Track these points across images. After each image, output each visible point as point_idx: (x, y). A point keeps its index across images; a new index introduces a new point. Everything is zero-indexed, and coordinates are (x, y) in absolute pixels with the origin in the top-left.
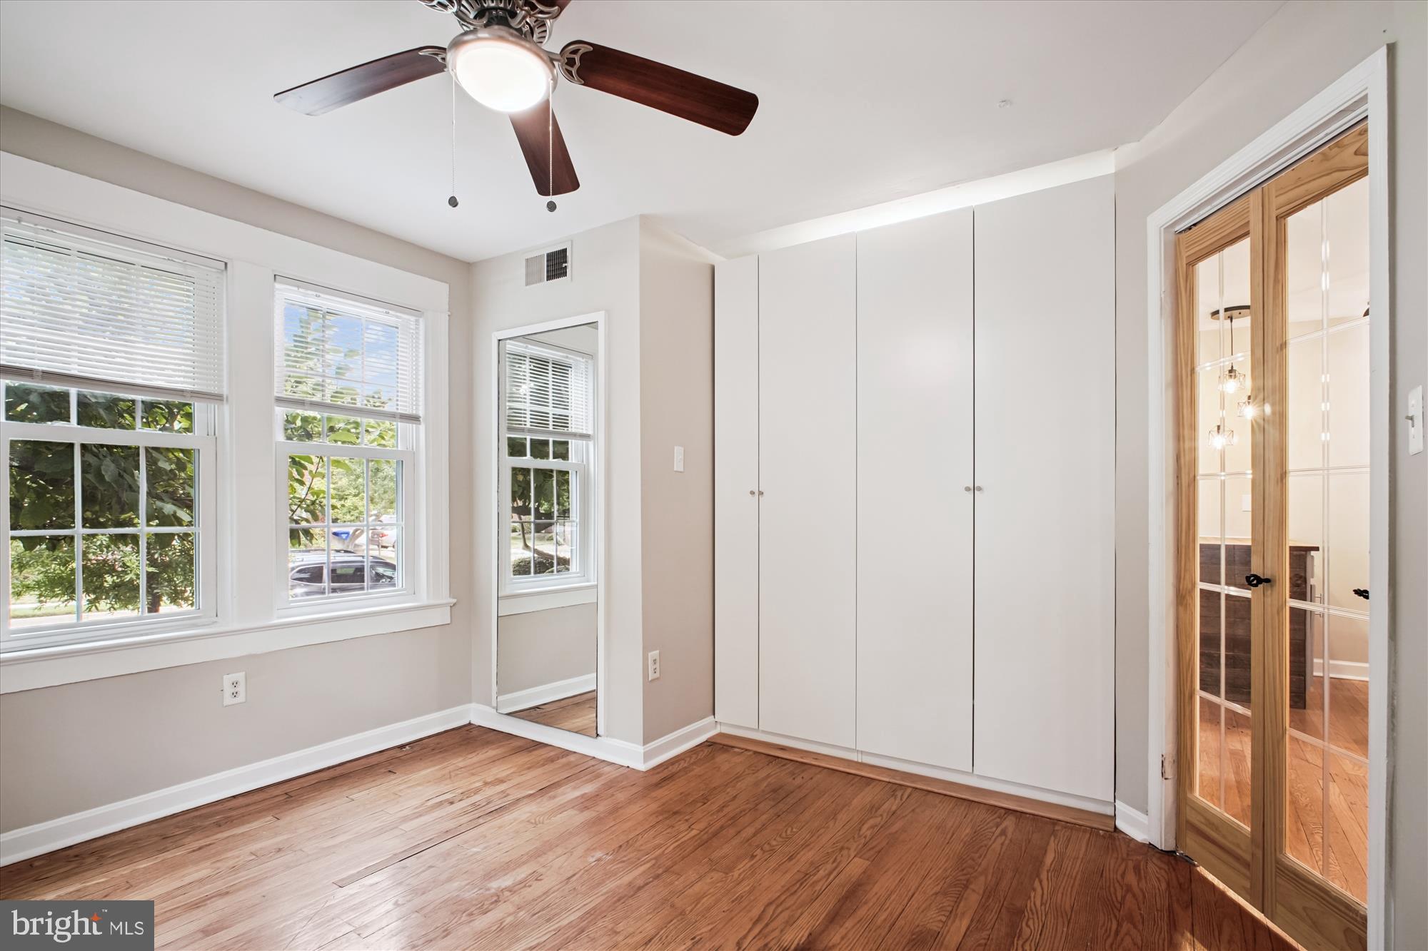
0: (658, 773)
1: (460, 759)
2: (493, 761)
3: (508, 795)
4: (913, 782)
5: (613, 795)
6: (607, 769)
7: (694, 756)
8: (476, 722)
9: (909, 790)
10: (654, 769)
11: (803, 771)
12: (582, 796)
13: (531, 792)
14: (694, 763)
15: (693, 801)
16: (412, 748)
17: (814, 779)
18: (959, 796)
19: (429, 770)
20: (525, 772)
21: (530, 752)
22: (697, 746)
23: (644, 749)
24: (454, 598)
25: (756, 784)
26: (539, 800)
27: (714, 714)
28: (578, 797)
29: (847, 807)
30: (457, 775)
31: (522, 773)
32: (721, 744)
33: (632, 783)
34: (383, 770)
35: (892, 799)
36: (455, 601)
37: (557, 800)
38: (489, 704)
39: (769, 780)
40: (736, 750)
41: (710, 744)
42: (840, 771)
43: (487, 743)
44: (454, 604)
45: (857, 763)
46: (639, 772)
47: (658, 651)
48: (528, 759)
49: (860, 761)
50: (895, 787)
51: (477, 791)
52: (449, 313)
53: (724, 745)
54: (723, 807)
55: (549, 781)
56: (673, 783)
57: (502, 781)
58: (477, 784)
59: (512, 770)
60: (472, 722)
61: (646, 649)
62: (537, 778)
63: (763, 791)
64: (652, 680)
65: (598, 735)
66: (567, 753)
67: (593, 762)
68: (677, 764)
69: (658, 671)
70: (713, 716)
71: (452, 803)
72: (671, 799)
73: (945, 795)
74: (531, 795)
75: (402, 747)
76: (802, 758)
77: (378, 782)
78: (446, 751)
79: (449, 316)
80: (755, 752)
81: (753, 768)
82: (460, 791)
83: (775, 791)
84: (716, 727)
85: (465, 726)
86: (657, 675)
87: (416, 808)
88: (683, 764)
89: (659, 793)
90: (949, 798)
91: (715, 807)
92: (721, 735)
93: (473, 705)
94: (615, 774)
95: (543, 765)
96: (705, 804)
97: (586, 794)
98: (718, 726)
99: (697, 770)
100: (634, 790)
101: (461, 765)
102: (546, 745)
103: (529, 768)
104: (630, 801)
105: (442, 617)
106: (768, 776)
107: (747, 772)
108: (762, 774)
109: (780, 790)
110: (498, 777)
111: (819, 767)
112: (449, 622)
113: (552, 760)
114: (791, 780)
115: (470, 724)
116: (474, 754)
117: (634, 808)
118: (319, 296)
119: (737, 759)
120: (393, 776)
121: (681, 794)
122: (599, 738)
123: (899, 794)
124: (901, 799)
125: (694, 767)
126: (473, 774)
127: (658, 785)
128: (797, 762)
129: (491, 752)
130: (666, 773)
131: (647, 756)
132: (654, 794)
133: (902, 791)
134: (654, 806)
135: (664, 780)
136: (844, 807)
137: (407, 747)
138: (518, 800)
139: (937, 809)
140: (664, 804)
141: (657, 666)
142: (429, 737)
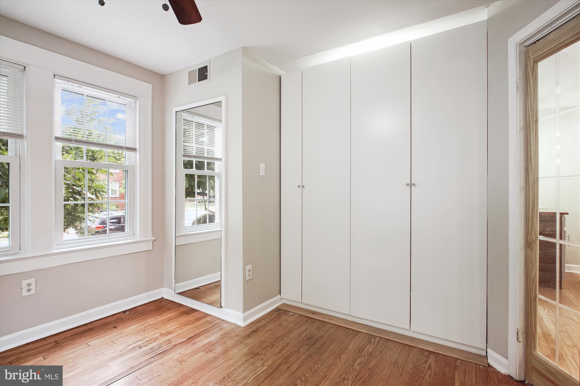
0: (250, 328)
1: (152, 319)
2: (169, 320)
3: (171, 342)
4: (379, 334)
5: (225, 342)
6: (225, 325)
7: (269, 317)
8: (166, 297)
9: (377, 339)
10: (248, 325)
11: (324, 326)
12: (209, 343)
13: (183, 340)
14: (269, 322)
15: (266, 346)
16: (130, 312)
17: (329, 332)
18: (404, 342)
19: (135, 326)
20: (183, 327)
21: (188, 314)
22: (271, 311)
23: (243, 315)
24: (154, 237)
25: (300, 335)
26: (186, 346)
27: (280, 294)
28: (207, 343)
29: (346, 350)
30: (148, 329)
31: (181, 328)
32: (283, 310)
33: (236, 335)
34: (111, 326)
35: (370, 344)
36: (154, 238)
37: (195, 345)
38: (171, 288)
39: (306, 332)
40: (291, 313)
41: (278, 310)
42: (343, 327)
43: (169, 309)
44: (155, 240)
45: (351, 321)
46: (240, 327)
47: (251, 265)
48: (186, 319)
49: (352, 320)
50: (370, 336)
51: (157, 338)
52: (152, 99)
53: (285, 310)
54: (282, 350)
55: (194, 333)
56: (257, 334)
57: (170, 333)
58: (157, 335)
59: (177, 326)
60: (163, 297)
61: (245, 264)
62: (189, 331)
63: (303, 339)
64: (248, 280)
65: (221, 307)
66: (206, 315)
67: (218, 321)
68: (261, 322)
69: (251, 275)
70: (280, 295)
71: (140, 348)
72: (255, 345)
73: (397, 342)
74: (183, 342)
75: (126, 311)
76: (323, 318)
77: (106, 334)
78: (146, 314)
79: (152, 100)
80: (300, 315)
81: (299, 325)
82: (147, 340)
83: (309, 339)
84: (281, 301)
85: (160, 299)
86: (251, 277)
87: (121, 351)
88: (264, 322)
89: (250, 341)
90: (398, 343)
91: (277, 351)
92: (284, 304)
93: (164, 289)
94: (229, 328)
95: (193, 323)
96: (272, 348)
97: (211, 341)
98: (283, 300)
99: (270, 326)
100: (237, 339)
101: (151, 323)
102: (197, 311)
103: (186, 325)
104: (234, 346)
105: (148, 246)
106: (306, 330)
107: (296, 327)
108: (303, 328)
109: (312, 339)
110: (168, 330)
111: (332, 324)
112: (152, 249)
113: (198, 319)
114: (317, 332)
115: (162, 298)
116: (160, 316)
117: (235, 351)
118: (81, 87)
119: (291, 319)
120: (115, 330)
121: (261, 341)
122: (222, 308)
123: (372, 341)
124: (374, 345)
125: (269, 324)
126: (156, 329)
127: (249, 336)
128: (321, 320)
129: (168, 315)
130: (254, 328)
131: (245, 319)
132: (246, 342)
133: (374, 339)
134: (245, 350)
135: (253, 332)
136: (345, 349)
137: (128, 312)
138: (176, 345)
139: (393, 351)
140: (251, 348)
141: (251, 273)
142: (141, 306)
